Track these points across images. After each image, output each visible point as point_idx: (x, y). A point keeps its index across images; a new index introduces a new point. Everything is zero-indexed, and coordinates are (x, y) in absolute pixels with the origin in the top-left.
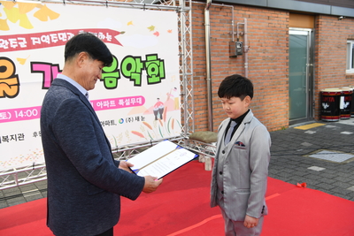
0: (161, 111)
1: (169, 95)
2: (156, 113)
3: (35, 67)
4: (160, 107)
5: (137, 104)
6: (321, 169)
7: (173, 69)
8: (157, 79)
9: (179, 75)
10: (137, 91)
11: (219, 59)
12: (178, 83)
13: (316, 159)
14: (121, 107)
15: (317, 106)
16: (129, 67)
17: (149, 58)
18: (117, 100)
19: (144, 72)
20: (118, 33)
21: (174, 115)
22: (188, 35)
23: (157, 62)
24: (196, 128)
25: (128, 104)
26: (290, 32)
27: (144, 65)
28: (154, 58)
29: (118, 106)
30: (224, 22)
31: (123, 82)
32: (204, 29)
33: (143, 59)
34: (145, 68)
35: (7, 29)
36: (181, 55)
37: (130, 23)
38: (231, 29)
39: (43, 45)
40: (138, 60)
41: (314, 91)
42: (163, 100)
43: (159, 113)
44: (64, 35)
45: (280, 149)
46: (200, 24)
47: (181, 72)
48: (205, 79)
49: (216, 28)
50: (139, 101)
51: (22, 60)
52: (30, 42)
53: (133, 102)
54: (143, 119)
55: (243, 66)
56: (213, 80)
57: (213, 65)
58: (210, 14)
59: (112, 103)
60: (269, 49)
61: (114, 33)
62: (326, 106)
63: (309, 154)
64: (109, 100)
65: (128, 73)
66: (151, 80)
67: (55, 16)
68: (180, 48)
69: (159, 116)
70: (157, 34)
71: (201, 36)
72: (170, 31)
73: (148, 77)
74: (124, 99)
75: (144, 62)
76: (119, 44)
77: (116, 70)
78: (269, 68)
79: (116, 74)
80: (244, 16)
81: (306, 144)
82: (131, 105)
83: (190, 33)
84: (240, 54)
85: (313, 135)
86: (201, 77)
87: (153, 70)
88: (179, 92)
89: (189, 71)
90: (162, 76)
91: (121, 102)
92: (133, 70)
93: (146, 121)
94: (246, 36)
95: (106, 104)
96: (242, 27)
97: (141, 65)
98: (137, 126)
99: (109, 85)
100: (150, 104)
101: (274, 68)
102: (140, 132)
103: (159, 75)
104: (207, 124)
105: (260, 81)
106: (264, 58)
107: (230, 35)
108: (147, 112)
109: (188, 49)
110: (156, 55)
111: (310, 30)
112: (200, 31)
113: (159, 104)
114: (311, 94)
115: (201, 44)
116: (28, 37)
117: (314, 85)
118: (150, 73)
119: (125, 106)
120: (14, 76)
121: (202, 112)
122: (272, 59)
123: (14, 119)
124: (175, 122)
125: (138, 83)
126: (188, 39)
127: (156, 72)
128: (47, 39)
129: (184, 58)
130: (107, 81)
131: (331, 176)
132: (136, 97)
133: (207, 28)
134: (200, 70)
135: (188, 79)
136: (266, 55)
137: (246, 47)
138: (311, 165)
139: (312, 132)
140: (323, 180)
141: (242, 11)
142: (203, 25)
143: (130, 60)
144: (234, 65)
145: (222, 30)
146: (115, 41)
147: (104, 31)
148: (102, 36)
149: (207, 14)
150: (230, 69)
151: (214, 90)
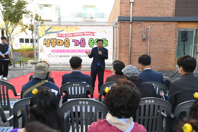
3: (73, 41)
8: (105, 45)
9: (113, 45)
11: (136, 40)
12: (112, 47)
23: (106, 41)
30: (140, 27)
35: (68, 32)
36: (114, 39)
37: (98, 30)
38: (142, 30)
39: (76, 36)
49: (136, 30)
51: (71, 39)
52: (73, 35)
55: (147, 43)
56: (133, 47)
60: (164, 37)
61: (93, 33)
67: (79, 29)
70: (106, 33)
72: (110, 32)
77: (93, 42)
78: (163, 45)
79: (93, 44)
80: (150, 25)
86: (128, 46)
87: (104, 43)
88: (112, 50)
90: (107, 45)
94: (149, 32)
96: (148, 29)
101: (166, 45)
105: (158, 49)
107: (142, 32)
110: (105, 39)
116: (72, 34)
120: (69, 42)
122: (165, 41)
123: (68, 52)
128: (76, 34)
130: (90, 45)
136: (162, 39)
137: (149, 36)
141: (149, 23)
144: (144, 43)
145: (139, 30)
146: (93, 35)
147: (91, 32)
148: (90, 34)
149: (131, 25)
150: (142, 44)
151: (134, 51)
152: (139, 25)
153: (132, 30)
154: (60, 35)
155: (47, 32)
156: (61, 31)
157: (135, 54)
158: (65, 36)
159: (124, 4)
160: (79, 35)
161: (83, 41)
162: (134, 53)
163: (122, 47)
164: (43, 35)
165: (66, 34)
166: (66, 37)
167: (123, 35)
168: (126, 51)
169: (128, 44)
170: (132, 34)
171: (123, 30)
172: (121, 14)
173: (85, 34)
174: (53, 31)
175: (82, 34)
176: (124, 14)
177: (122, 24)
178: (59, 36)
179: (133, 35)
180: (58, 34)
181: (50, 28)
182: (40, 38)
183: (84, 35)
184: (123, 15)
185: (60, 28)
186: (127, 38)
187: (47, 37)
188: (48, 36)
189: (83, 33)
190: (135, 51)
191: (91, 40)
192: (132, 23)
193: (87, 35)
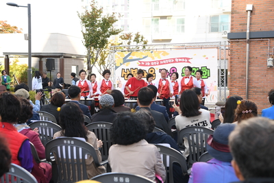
8: (206, 77)
11: (258, 68)
16: (194, 72)
17: (203, 68)
20: (190, 59)
23: (206, 70)
30: (264, 48)
35: (153, 59)
37: (195, 55)
39: (164, 64)
44: (170, 60)
46: (245, 50)
49: (258, 52)
51: (157, 68)
52: (160, 63)
58: (250, 47)
61: (188, 58)
65: (193, 74)
67: (168, 54)
70: (207, 58)
72: (213, 57)
76: (190, 63)
88: (217, 83)
90: (208, 76)
107: (267, 55)
110: (206, 67)
112: (245, 54)
116: (159, 61)
120: (154, 73)
124: (215, 97)
127: (206, 74)
128: (165, 62)
143: (194, 69)
144: (271, 72)
145: (262, 52)
146: (188, 62)
147: (184, 58)
148: (183, 60)
149: (248, 45)
150: (267, 74)
151: (254, 85)
152: (262, 44)
153: (249, 53)
154: (143, 63)
155: (125, 60)
156: (144, 58)
157: (255, 89)
158: (149, 64)
159: (238, 13)
160: (169, 63)
162: (255, 87)
163: (235, 78)
164: (121, 64)
165: (150, 62)
166: (151, 65)
167: (235, 61)
168: (241, 85)
169: (244, 73)
170: (249, 58)
171: (236, 53)
172: (232, 29)
173: (177, 60)
174: (134, 58)
175: (173, 61)
176: (238, 29)
177: (234, 44)
178: (141, 65)
179: (252, 60)
180: (141, 62)
181: (129, 55)
182: (117, 68)
183: (175, 62)
184: (235, 30)
185: (142, 54)
186: (242, 65)
187: (125, 66)
188: (127, 65)
189: (174, 59)
190: (256, 85)
192: (249, 42)
193: (179, 62)
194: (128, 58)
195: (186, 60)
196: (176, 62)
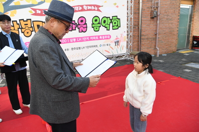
0: (118, 42)
1: (122, 35)
2: (115, 43)
4: (118, 40)
5: (107, 39)
6: (190, 71)
7: (124, 23)
8: (117, 27)
9: (126, 26)
10: (108, 33)
11: (145, 19)
12: (126, 29)
13: (188, 66)
14: (101, 39)
15: (191, 43)
16: (105, 22)
17: (114, 18)
18: (99, 36)
19: (111, 24)
20: (100, 6)
21: (124, 44)
22: (131, 7)
23: (117, 20)
24: (133, 50)
25: (103, 38)
26: (181, 7)
27: (111, 21)
28: (116, 18)
29: (99, 39)
30: (149, 1)
31: (102, 28)
32: (139, 5)
33: (111, 18)
34: (111, 22)
36: (128, 17)
37: (106, 2)
38: (152, 5)
40: (109, 19)
41: (190, 35)
42: (119, 37)
43: (117, 43)
44: (77, 7)
45: (171, 61)
46: (137, 2)
47: (127, 24)
48: (139, 28)
49: (145, 4)
50: (108, 37)
53: (106, 37)
54: (110, 45)
55: (157, 22)
56: (142, 28)
57: (142, 22)
59: (97, 37)
60: (170, 14)
61: (98, 6)
62: (195, 43)
63: (185, 64)
64: (96, 36)
65: (104, 25)
66: (114, 28)
68: (128, 13)
69: (117, 44)
70: (117, 7)
71: (137, 8)
72: (123, 5)
73: (113, 26)
74: (102, 36)
75: (111, 20)
76: (100, 11)
77: (99, 23)
78: (169, 24)
79: (99, 25)
81: (184, 60)
82: (105, 39)
83: (133, 6)
84: (155, 17)
85: (187, 56)
86: (137, 27)
87: (115, 23)
88: (126, 33)
89: (131, 24)
90: (119, 26)
91: (101, 37)
92: (106, 23)
93: (111, 46)
94: (159, 8)
95: (94, 38)
96: (157, 3)
97: (110, 21)
98: (107, 48)
99: (96, 30)
100: (113, 39)
101: (171, 24)
102: (108, 51)
103: (117, 26)
104: (138, 49)
105: (164, 30)
106: (167, 19)
107: (151, 8)
108: (112, 42)
109: (131, 14)
110: (117, 16)
111: (191, 6)
112: (137, 5)
113: (117, 38)
114: (188, 37)
115: (137, 12)
117: (191, 32)
118: (114, 25)
119: (102, 39)
121: (136, 43)
122: (171, 19)
124: (124, 47)
125: (108, 29)
126: (131, 9)
127: (116, 24)
129: (129, 18)
130: (95, 28)
131: (194, 74)
132: (107, 35)
133: (141, 4)
134: (136, 24)
135: (131, 28)
136: (168, 17)
137: (159, 13)
138: (185, 69)
139: (187, 55)
140: (190, 75)
142: (139, 3)
143: (105, 19)
144: (152, 22)
145: (148, 5)
146: (99, 10)
147: (94, 6)
148: (93, 8)
150: (150, 24)
154: (39, 12)
155: (8, 7)
156: (40, 3)
161: (82, 21)
170: (142, 10)
173: (85, 8)
174: (22, 3)
175: (81, 8)
178: (36, 14)
180: (35, 10)
183: (83, 10)
188: (12, 15)
189: (82, 6)
191: (95, 19)
193: (88, 10)
194: (12, 4)
195: (96, 8)
196: (85, 10)
